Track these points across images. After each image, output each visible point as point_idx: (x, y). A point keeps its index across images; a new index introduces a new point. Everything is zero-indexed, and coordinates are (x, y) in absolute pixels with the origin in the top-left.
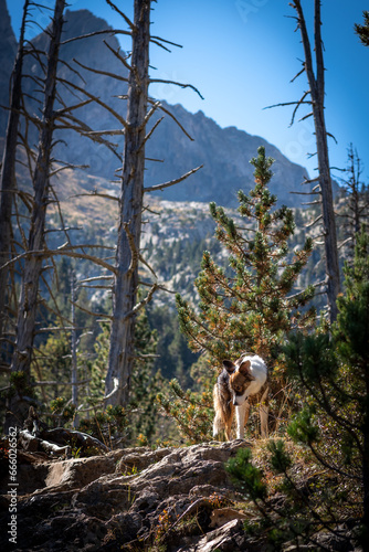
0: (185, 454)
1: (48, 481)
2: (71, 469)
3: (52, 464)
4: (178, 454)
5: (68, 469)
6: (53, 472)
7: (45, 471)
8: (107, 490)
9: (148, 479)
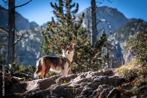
0: (86, 75)
1: (27, 89)
2: (38, 83)
3: (28, 82)
4: (83, 75)
5: (36, 83)
6: (29, 85)
7: (25, 85)
8: (64, 88)
9: (78, 83)
